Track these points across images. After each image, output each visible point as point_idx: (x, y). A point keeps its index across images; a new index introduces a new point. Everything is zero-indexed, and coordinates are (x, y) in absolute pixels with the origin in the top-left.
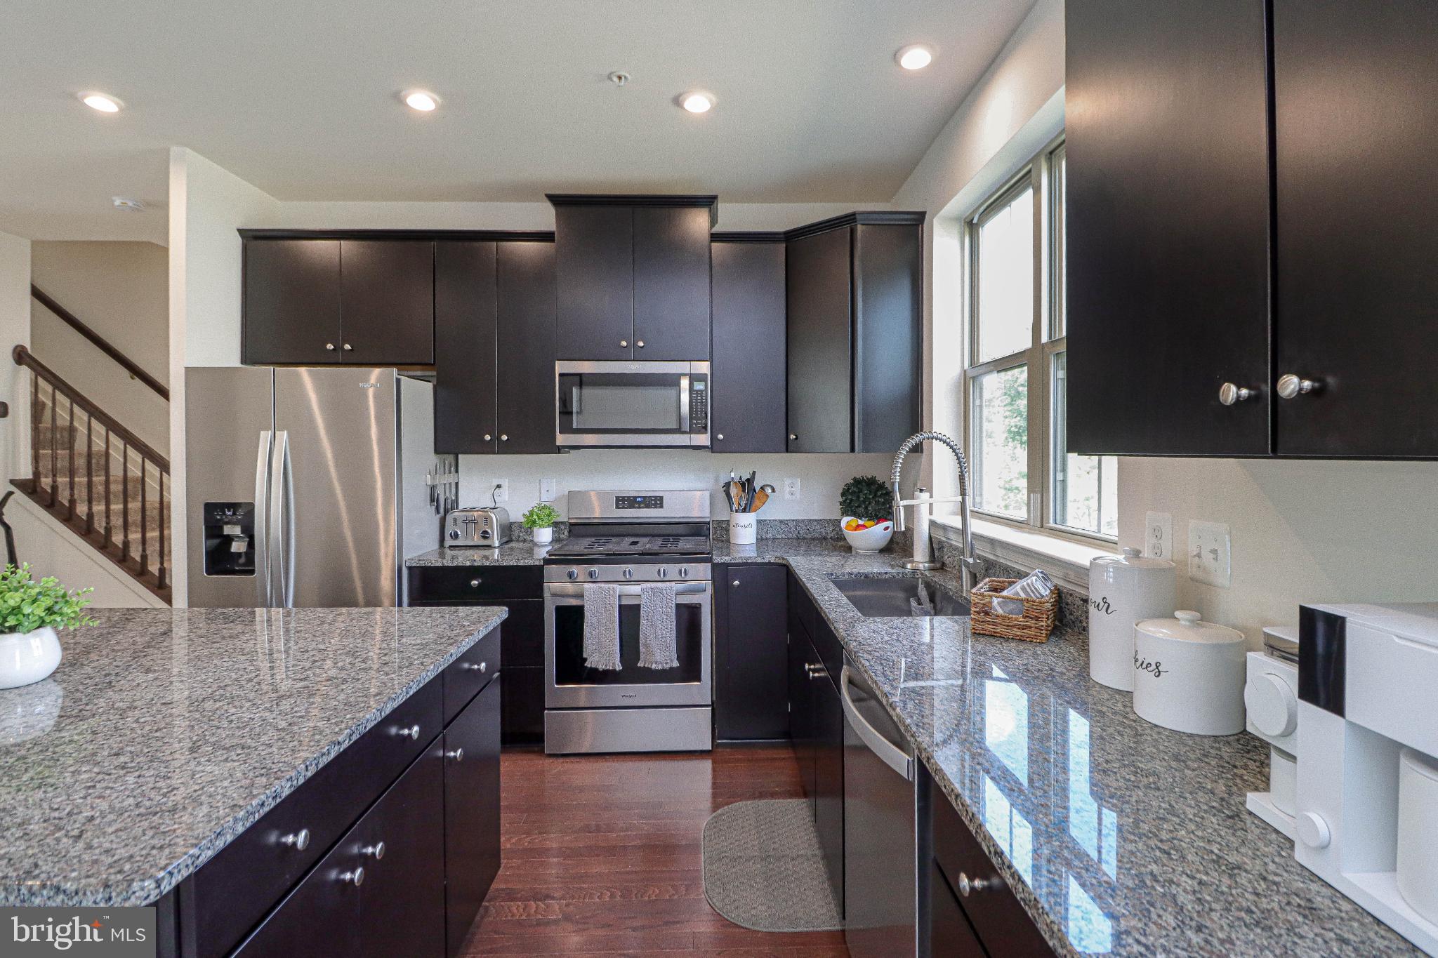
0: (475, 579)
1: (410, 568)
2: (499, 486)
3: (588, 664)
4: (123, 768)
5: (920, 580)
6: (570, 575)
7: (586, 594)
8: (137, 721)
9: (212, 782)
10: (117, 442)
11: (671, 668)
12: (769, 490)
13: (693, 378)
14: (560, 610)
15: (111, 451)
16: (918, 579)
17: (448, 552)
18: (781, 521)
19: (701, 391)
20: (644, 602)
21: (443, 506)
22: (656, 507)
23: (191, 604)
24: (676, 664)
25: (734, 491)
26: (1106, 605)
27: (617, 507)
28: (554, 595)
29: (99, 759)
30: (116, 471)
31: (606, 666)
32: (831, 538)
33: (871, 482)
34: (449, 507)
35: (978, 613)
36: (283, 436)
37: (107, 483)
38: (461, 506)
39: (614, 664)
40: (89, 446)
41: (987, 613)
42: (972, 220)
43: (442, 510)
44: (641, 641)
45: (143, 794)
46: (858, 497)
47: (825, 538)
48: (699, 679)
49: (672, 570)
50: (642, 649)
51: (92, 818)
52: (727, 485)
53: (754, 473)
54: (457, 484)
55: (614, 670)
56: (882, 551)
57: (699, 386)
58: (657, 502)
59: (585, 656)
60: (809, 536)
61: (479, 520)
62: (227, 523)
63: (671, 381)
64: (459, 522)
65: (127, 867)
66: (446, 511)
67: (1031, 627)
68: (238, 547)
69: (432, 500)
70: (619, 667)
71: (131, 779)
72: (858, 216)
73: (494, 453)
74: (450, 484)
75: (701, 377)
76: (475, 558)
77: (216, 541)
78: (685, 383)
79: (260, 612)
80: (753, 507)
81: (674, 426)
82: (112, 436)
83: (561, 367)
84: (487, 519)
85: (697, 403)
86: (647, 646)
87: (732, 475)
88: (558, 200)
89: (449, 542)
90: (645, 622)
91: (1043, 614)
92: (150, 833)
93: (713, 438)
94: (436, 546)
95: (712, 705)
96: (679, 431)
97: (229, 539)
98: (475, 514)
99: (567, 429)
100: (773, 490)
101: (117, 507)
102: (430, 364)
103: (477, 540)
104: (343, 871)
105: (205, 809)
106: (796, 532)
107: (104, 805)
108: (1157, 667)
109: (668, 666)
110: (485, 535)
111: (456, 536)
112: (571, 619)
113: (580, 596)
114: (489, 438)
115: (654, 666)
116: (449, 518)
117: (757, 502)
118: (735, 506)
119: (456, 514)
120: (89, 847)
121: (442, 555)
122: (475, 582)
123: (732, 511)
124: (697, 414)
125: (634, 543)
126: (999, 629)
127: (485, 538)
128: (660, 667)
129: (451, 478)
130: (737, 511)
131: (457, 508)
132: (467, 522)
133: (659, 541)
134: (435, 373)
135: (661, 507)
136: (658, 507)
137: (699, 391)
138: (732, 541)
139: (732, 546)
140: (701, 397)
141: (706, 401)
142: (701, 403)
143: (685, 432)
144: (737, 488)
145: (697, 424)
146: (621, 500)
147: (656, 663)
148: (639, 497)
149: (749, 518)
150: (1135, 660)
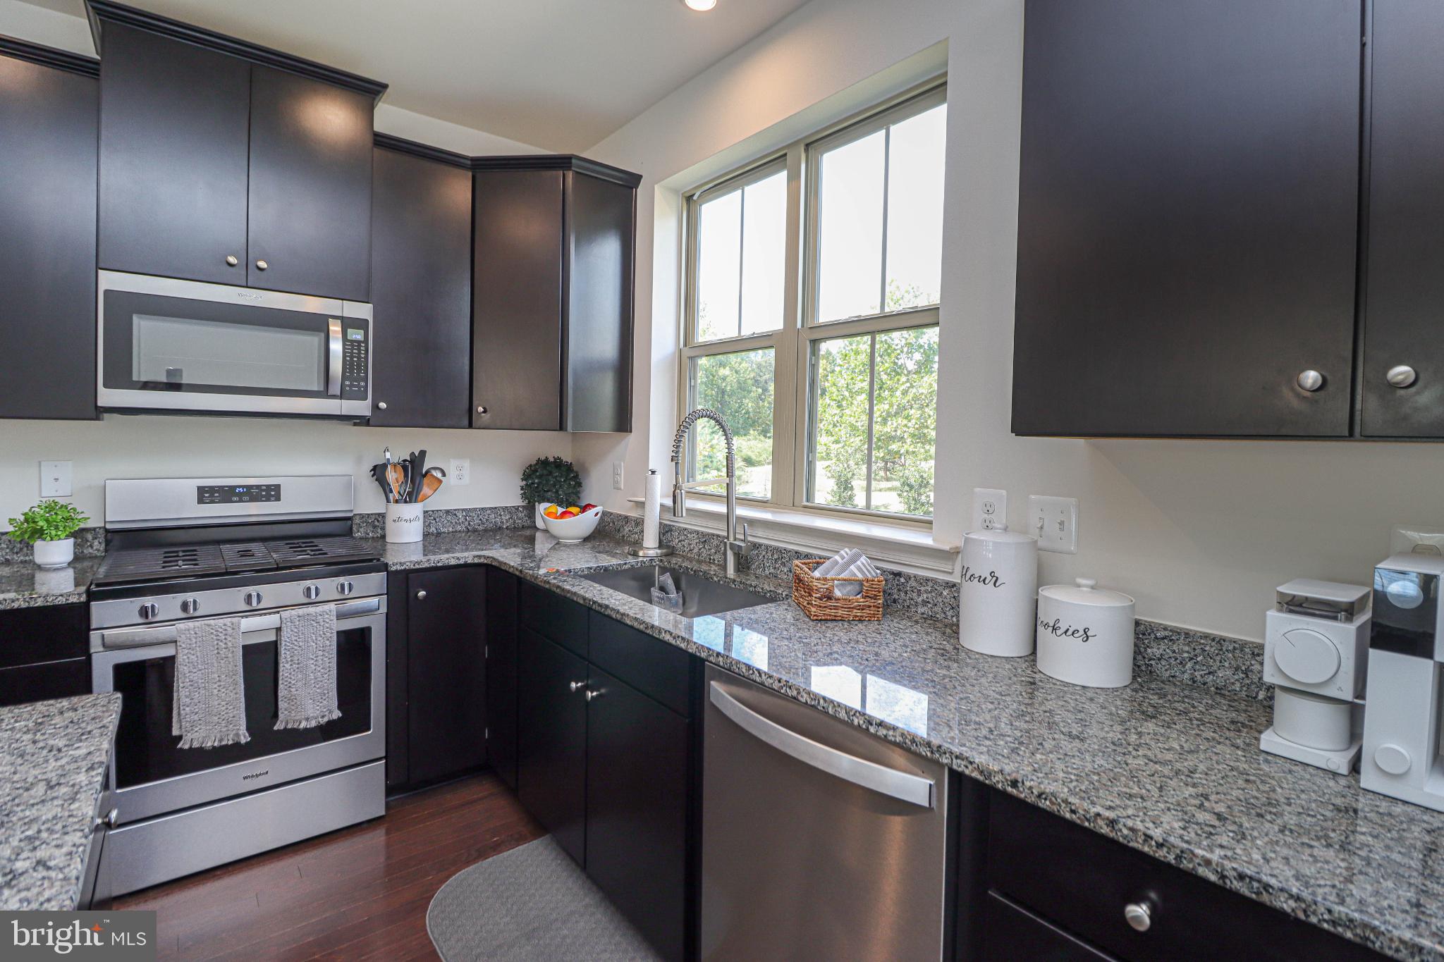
3: (184, 745)
5: (657, 568)
7: (182, 639)
11: (329, 721)
12: (439, 474)
13: (347, 323)
14: (123, 669)
16: (655, 566)
18: (448, 512)
19: (359, 342)
20: (284, 636)
22: (268, 500)
24: (337, 714)
25: (392, 476)
26: (995, 578)
27: (203, 502)
28: (108, 646)
31: (222, 739)
32: (507, 528)
33: (558, 464)
35: (820, 599)
39: (237, 735)
41: (829, 598)
42: (693, 195)
46: (548, 481)
47: (500, 528)
48: (368, 728)
49: (328, 586)
50: (283, 705)
52: (381, 468)
53: (421, 452)
55: (236, 744)
56: (586, 539)
57: (356, 335)
58: (271, 493)
59: (175, 732)
60: (481, 528)
67: (870, 606)
70: (245, 738)
72: (574, 161)
75: (361, 324)
78: (336, 329)
80: (419, 496)
81: (320, 387)
83: (109, 281)
85: (353, 357)
86: (291, 699)
87: (388, 455)
90: (287, 666)
91: (880, 592)
93: (375, 407)
95: (386, 757)
96: (325, 394)
99: (121, 376)
100: (444, 475)
106: (467, 523)
108: (1085, 633)
109: (326, 719)
113: (167, 643)
115: (300, 724)
117: (426, 490)
118: (393, 496)
123: (388, 501)
124: (351, 373)
125: (245, 554)
126: (840, 612)
128: (313, 724)
130: (397, 501)
135: (278, 499)
136: (273, 499)
137: (355, 341)
138: (388, 539)
139: (389, 546)
140: (359, 350)
141: (366, 358)
142: (359, 358)
143: (334, 397)
144: (395, 472)
145: (351, 386)
146: (207, 492)
147: (307, 719)
148: (239, 487)
149: (413, 511)
150: (1054, 629)
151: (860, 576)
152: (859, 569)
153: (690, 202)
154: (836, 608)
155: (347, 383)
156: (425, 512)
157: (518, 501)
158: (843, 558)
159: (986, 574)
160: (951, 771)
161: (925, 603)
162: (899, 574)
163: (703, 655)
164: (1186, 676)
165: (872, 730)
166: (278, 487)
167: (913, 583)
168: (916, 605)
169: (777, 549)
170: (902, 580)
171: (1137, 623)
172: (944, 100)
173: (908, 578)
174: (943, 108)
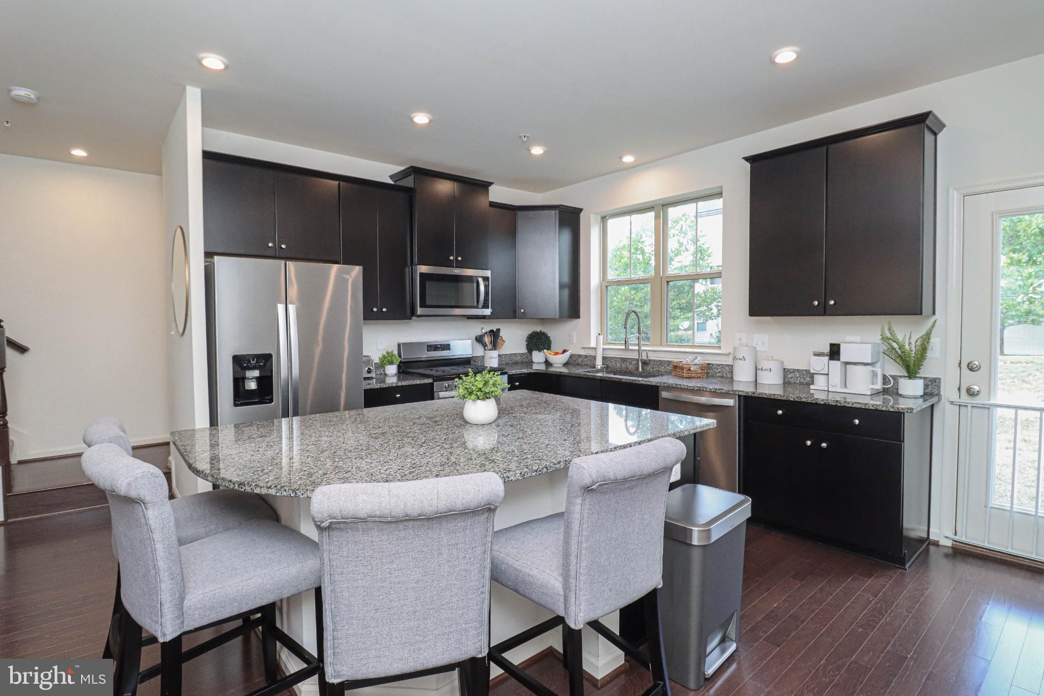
18: (506, 355)
22: (445, 350)
26: (744, 358)
27: (428, 351)
33: (539, 334)
35: (687, 371)
42: (604, 216)
47: (523, 361)
52: (481, 336)
56: (564, 364)
58: (447, 347)
67: (703, 373)
78: (481, 281)
80: (497, 348)
81: (475, 304)
84: (369, 361)
87: (483, 331)
88: (417, 170)
99: (423, 304)
108: (770, 370)
110: (369, 371)
114: (376, 310)
117: (500, 346)
122: (398, 396)
123: (485, 350)
126: (693, 375)
130: (488, 350)
135: (449, 350)
136: (447, 350)
143: (480, 308)
148: (438, 345)
149: (495, 354)
150: (762, 369)
151: (699, 363)
152: (698, 361)
153: (604, 219)
154: (692, 373)
155: (485, 303)
156: (499, 355)
157: (524, 350)
158: (690, 359)
159: (741, 357)
160: (739, 395)
161: (719, 372)
162: (710, 364)
163: (658, 385)
164: (798, 381)
165: (717, 391)
166: (450, 345)
167: (715, 366)
168: (716, 373)
169: (660, 361)
170: (711, 365)
171: (785, 369)
172: (722, 197)
173: (713, 365)
174: (721, 200)
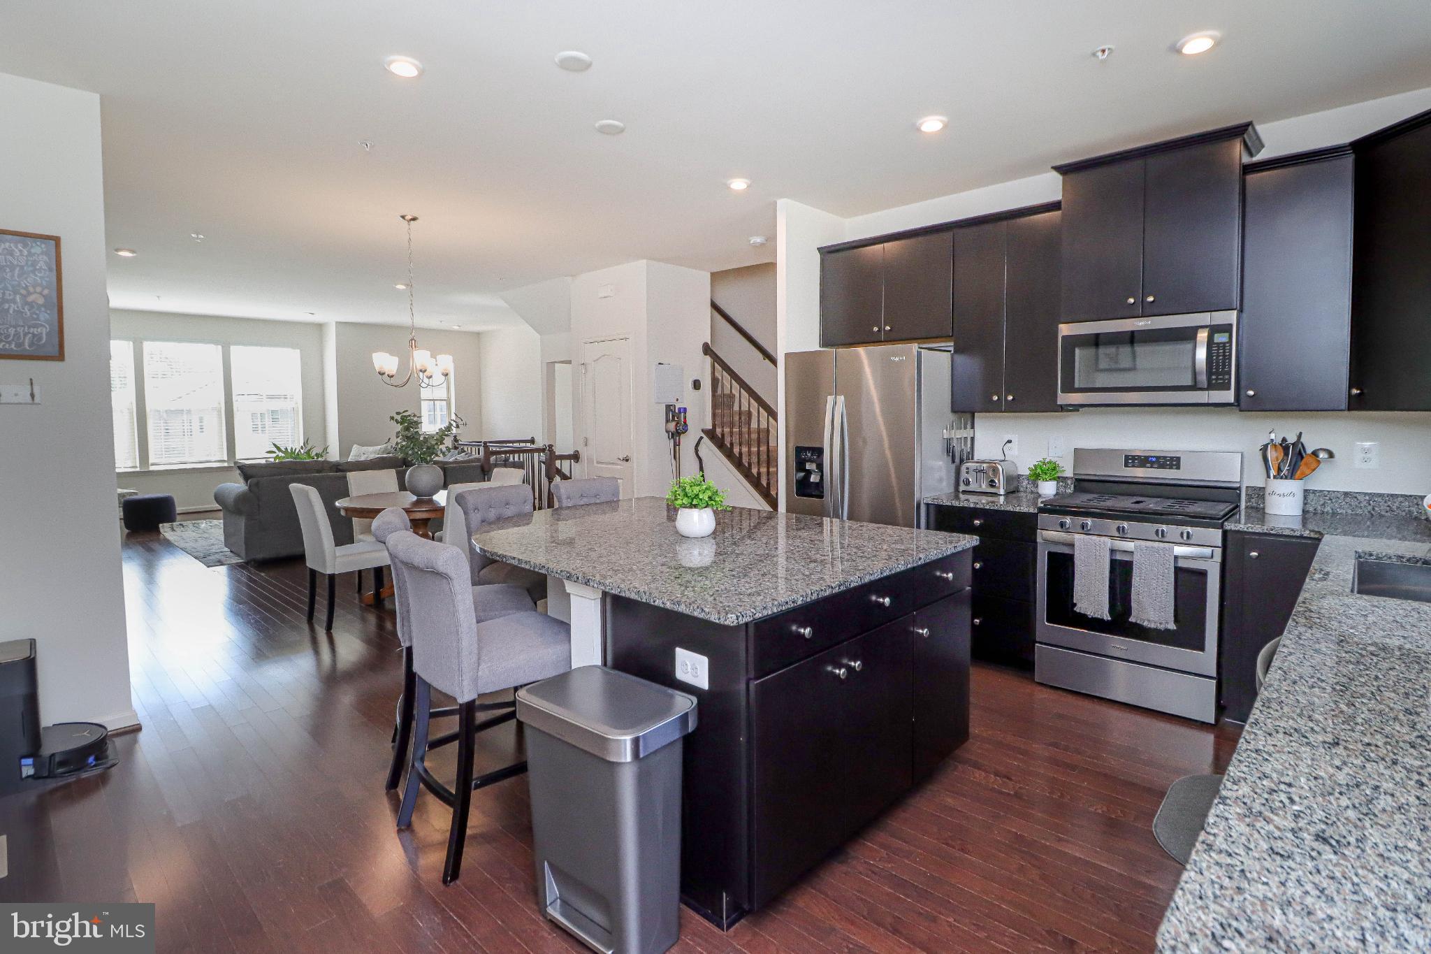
0: (977, 519)
1: (928, 505)
2: (1010, 442)
3: (1077, 609)
4: (733, 576)
6: (1062, 525)
7: (1077, 544)
8: (743, 560)
9: (768, 589)
10: (754, 404)
11: (1167, 630)
12: (1322, 455)
13: (1213, 330)
14: (1052, 556)
15: (751, 409)
17: (961, 496)
19: (1224, 343)
20: (1137, 559)
21: (958, 457)
22: (1171, 468)
23: (788, 510)
24: (1172, 626)
25: (1271, 454)
27: (1126, 466)
28: (1046, 541)
29: (724, 570)
30: (754, 425)
31: (1094, 613)
34: (965, 457)
36: (841, 399)
37: (749, 433)
38: (976, 458)
39: (1102, 613)
40: (740, 408)
43: (957, 460)
44: (1133, 596)
45: (738, 587)
48: (1202, 649)
49: (1173, 531)
50: (1134, 605)
51: (718, 591)
52: (1266, 447)
53: (1301, 433)
54: (973, 439)
55: (1102, 620)
57: (1220, 338)
58: (1173, 462)
59: (1074, 601)
61: (990, 470)
62: (808, 461)
63: (1187, 335)
64: (971, 470)
65: (727, 609)
66: (962, 461)
68: (814, 478)
69: (948, 452)
70: (1107, 617)
71: (735, 581)
73: (1001, 412)
74: (966, 438)
75: (1227, 328)
76: (983, 502)
77: (802, 474)
78: (1203, 336)
79: (826, 520)
80: (1298, 474)
81: (1189, 382)
82: (752, 401)
83: (1065, 330)
84: (995, 470)
85: (1218, 356)
86: (1139, 603)
87: (1273, 436)
88: (1063, 170)
89: (962, 487)
90: (1137, 579)
92: (738, 600)
93: (1238, 395)
94: (952, 489)
95: (1218, 678)
96: (1194, 387)
97: (809, 473)
98: (985, 465)
99: (1069, 387)
100: (1332, 456)
101: (754, 449)
102: (950, 336)
103: (984, 487)
104: (835, 668)
105: (762, 597)
106: (1370, 508)
107: (723, 587)
109: (1163, 626)
110: (992, 484)
111: (967, 483)
112: (1062, 565)
113: (1072, 545)
114: (997, 398)
115: (1145, 624)
116: (963, 468)
117: (1303, 468)
118: (1273, 473)
119: (970, 464)
120: (715, 599)
121: (957, 498)
122: (977, 522)
123: (1268, 476)
124: (1217, 368)
125: (1138, 502)
127: (992, 486)
128: (1153, 626)
129: (967, 433)
131: (972, 459)
132: (978, 471)
133: (1169, 502)
134: (952, 344)
135: (1178, 468)
136: (1175, 467)
137: (1221, 343)
138: (1267, 511)
139: (1267, 516)
140: (1224, 349)
141: (1230, 355)
142: (1224, 356)
143: (1201, 389)
144: (1276, 451)
145: (1217, 379)
146: (1130, 459)
147: (1149, 621)
148: (1152, 457)
155: (1214, 377)
156: (1305, 490)
166: (1178, 459)
